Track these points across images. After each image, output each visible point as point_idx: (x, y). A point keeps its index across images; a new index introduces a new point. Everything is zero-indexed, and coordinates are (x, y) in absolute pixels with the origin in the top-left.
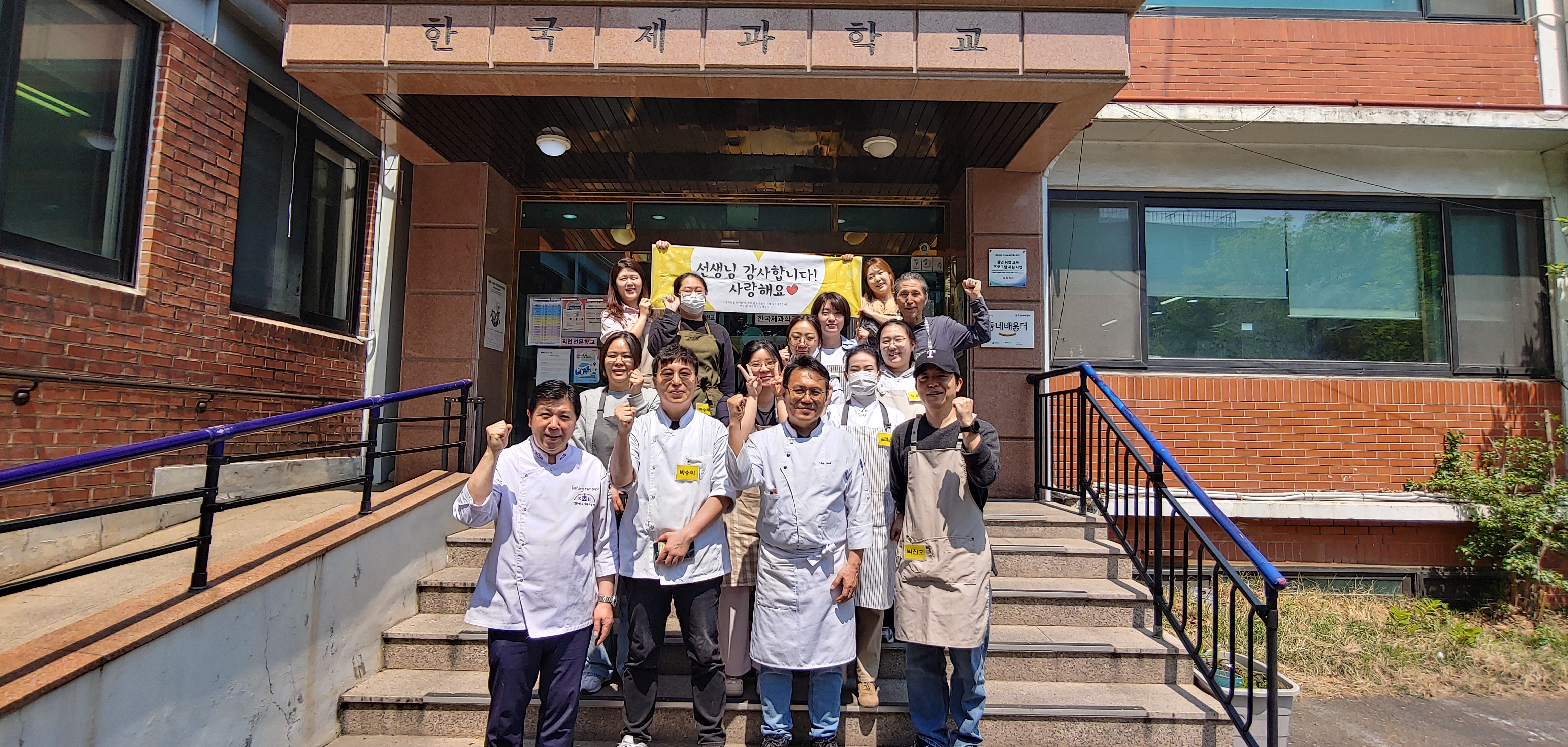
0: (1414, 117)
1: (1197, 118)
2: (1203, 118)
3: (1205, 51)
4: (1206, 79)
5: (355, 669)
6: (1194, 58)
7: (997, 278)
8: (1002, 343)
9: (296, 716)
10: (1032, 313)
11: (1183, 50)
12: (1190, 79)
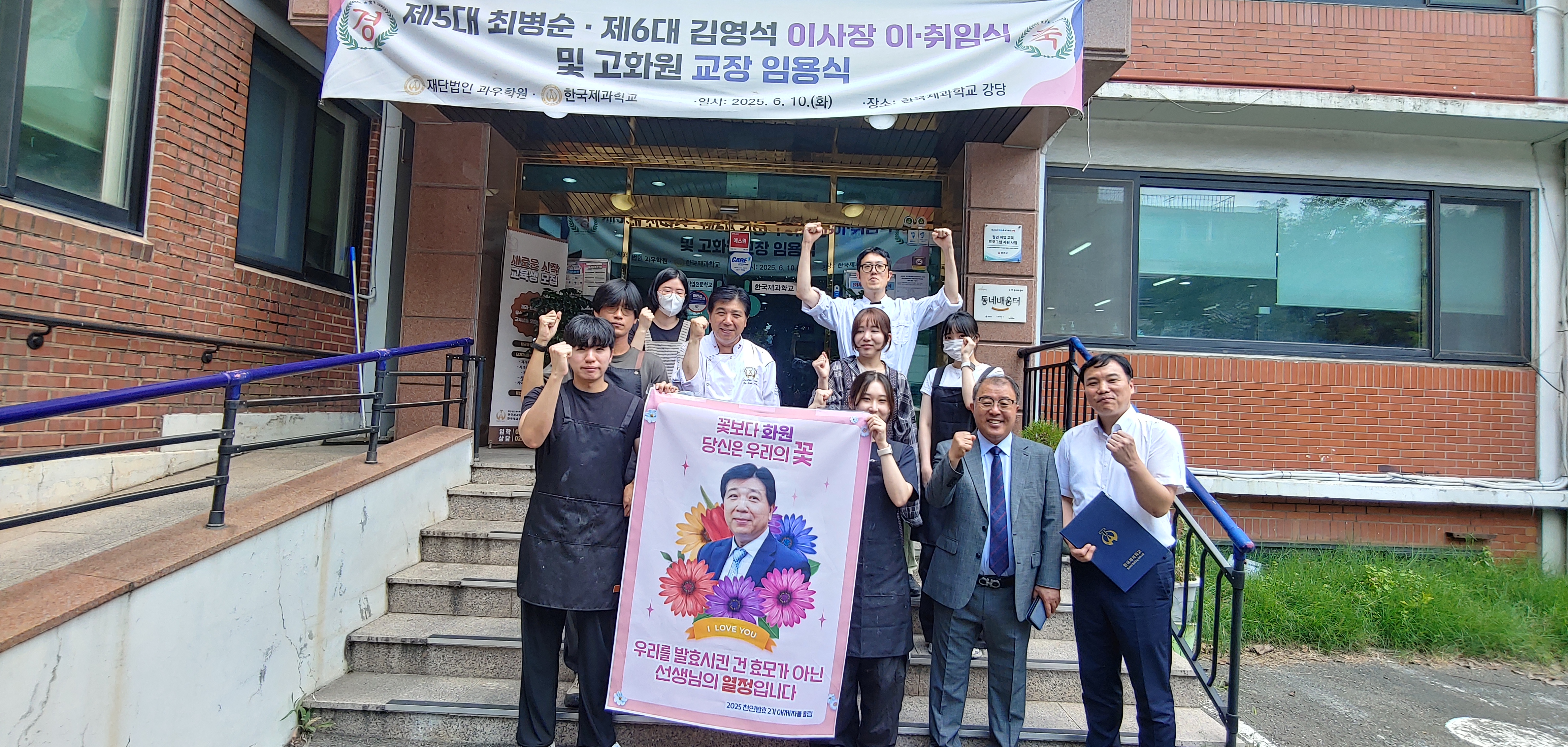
0: (1408, 104)
1: (1196, 99)
2: (1201, 99)
3: (1207, 32)
4: (1207, 61)
5: (361, 611)
6: (1196, 38)
7: (991, 253)
8: (995, 317)
9: (306, 652)
10: (1025, 288)
11: (1185, 31)
12: (1191, 60)
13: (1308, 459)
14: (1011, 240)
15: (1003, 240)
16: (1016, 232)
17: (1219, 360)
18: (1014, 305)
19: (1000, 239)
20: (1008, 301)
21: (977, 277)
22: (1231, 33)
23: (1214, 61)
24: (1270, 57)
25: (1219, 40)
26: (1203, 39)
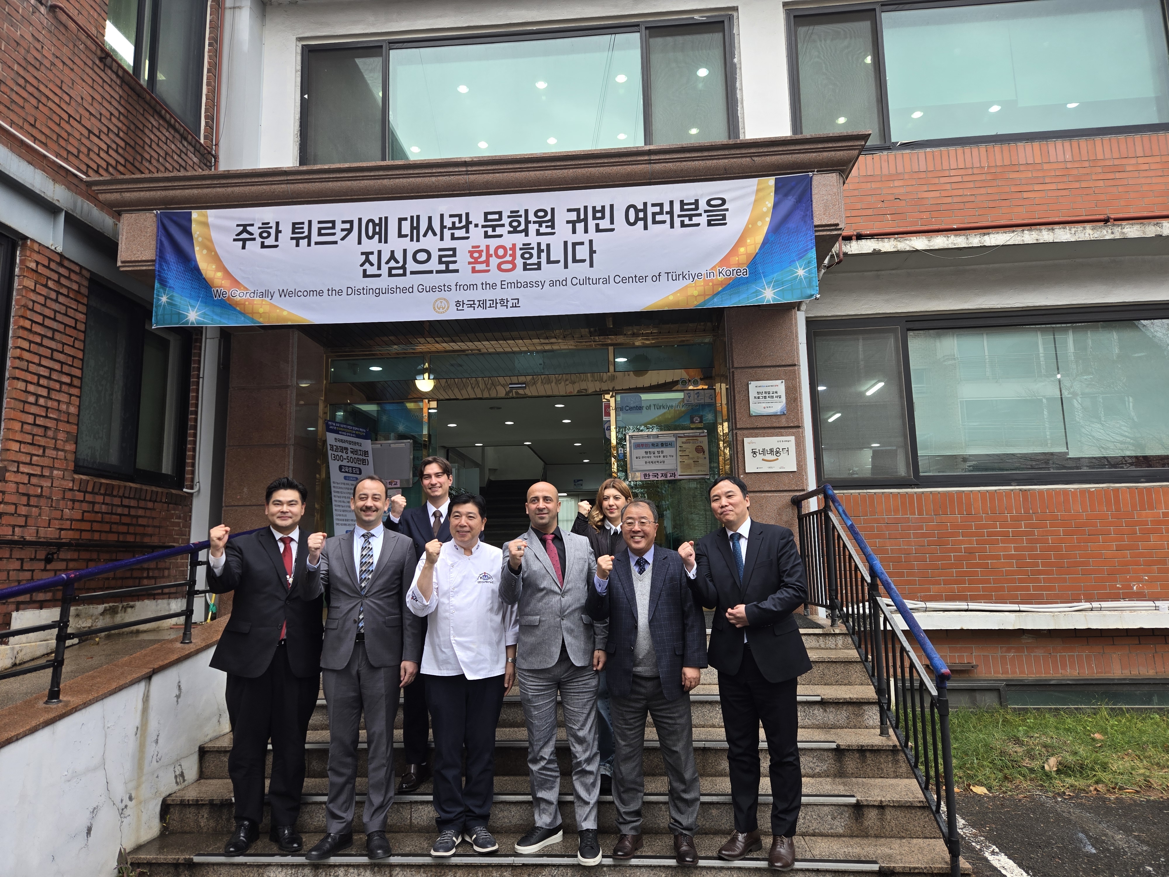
3: (959, 179)
4: (962, 206)
5: (176, 777)
6: (948, 187)
7: (757, 407)
8: (765, 468)
9: (127, 812)
10: (792, 438)
11: (936, 181)
12: (942, 208)
13: (1119, 588)
14: (775, 395)
15: (767, 395)
16: (779, 386)
17: (1008, 493)
18: (783, 455)
19: (764, 395)
20: (777, 452)
21: (745, 432)
22: (983, 177)
23: (968, 205)
24: (1025, 195)
25: (971, 185)
26: (955, 186)
